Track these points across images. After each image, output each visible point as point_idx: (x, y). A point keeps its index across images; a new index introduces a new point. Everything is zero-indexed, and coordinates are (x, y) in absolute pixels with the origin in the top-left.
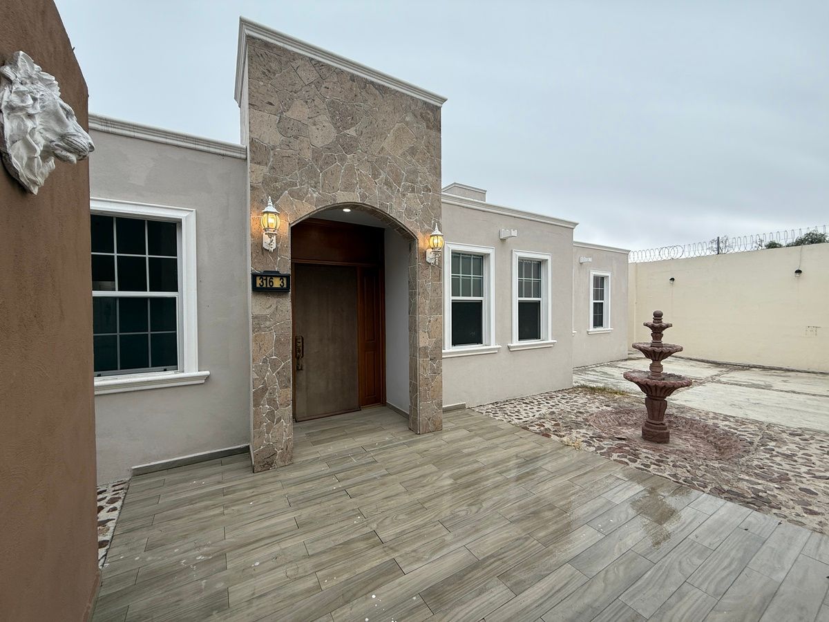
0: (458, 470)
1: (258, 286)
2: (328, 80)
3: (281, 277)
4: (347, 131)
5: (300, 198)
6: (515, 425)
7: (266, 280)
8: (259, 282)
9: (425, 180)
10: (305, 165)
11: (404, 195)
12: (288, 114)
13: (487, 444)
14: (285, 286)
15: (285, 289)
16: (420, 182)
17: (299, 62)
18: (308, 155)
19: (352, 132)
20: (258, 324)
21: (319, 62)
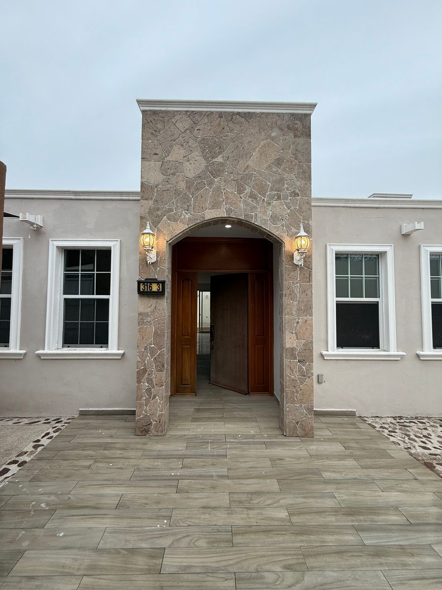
0: (303, 500)
1: (141, 290)
2: (200, 123)
3: (158, 283)
4: (216, 160)
5: (175, 220)
6: (415, 457)
7: (147, 285)
8: (142, 287)
9: (292, 186)
10: (179, 194)
11: (269, 204)
12: (169, 158)
13: (360, 473)
14: (161, 290)
15: (160, 292)
16: (287, 189)
17: (178, 117)
18: (182, 185)
19: (219, 159)
20: (142, 319)
21: (193, 112)
